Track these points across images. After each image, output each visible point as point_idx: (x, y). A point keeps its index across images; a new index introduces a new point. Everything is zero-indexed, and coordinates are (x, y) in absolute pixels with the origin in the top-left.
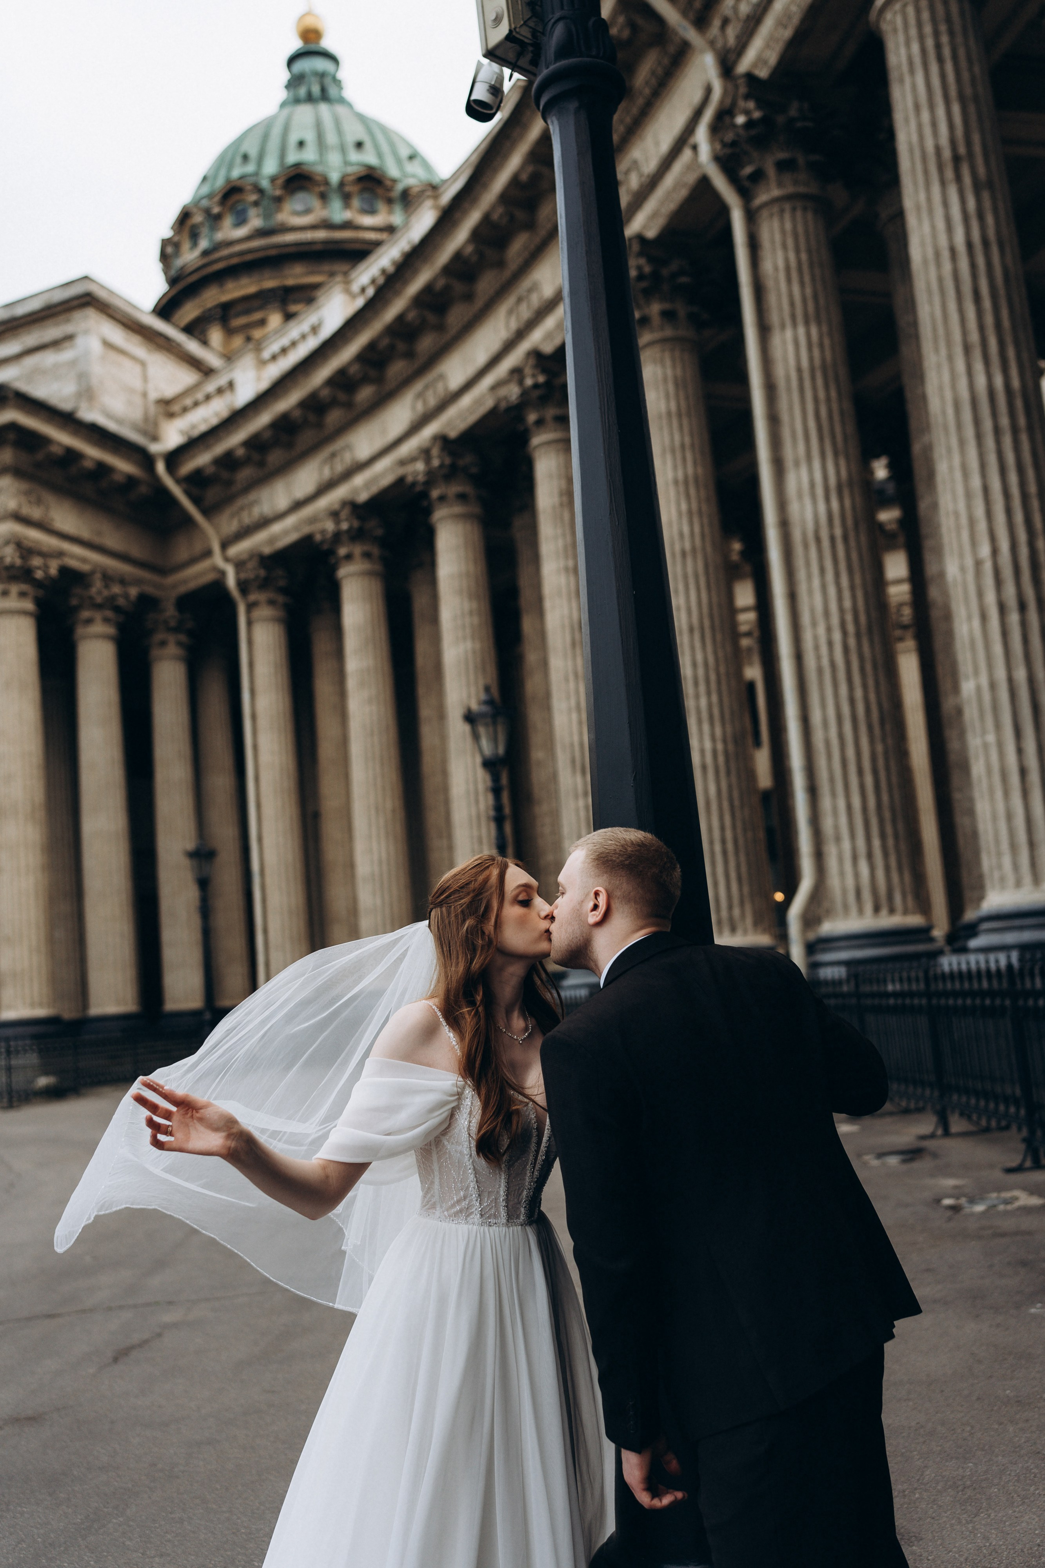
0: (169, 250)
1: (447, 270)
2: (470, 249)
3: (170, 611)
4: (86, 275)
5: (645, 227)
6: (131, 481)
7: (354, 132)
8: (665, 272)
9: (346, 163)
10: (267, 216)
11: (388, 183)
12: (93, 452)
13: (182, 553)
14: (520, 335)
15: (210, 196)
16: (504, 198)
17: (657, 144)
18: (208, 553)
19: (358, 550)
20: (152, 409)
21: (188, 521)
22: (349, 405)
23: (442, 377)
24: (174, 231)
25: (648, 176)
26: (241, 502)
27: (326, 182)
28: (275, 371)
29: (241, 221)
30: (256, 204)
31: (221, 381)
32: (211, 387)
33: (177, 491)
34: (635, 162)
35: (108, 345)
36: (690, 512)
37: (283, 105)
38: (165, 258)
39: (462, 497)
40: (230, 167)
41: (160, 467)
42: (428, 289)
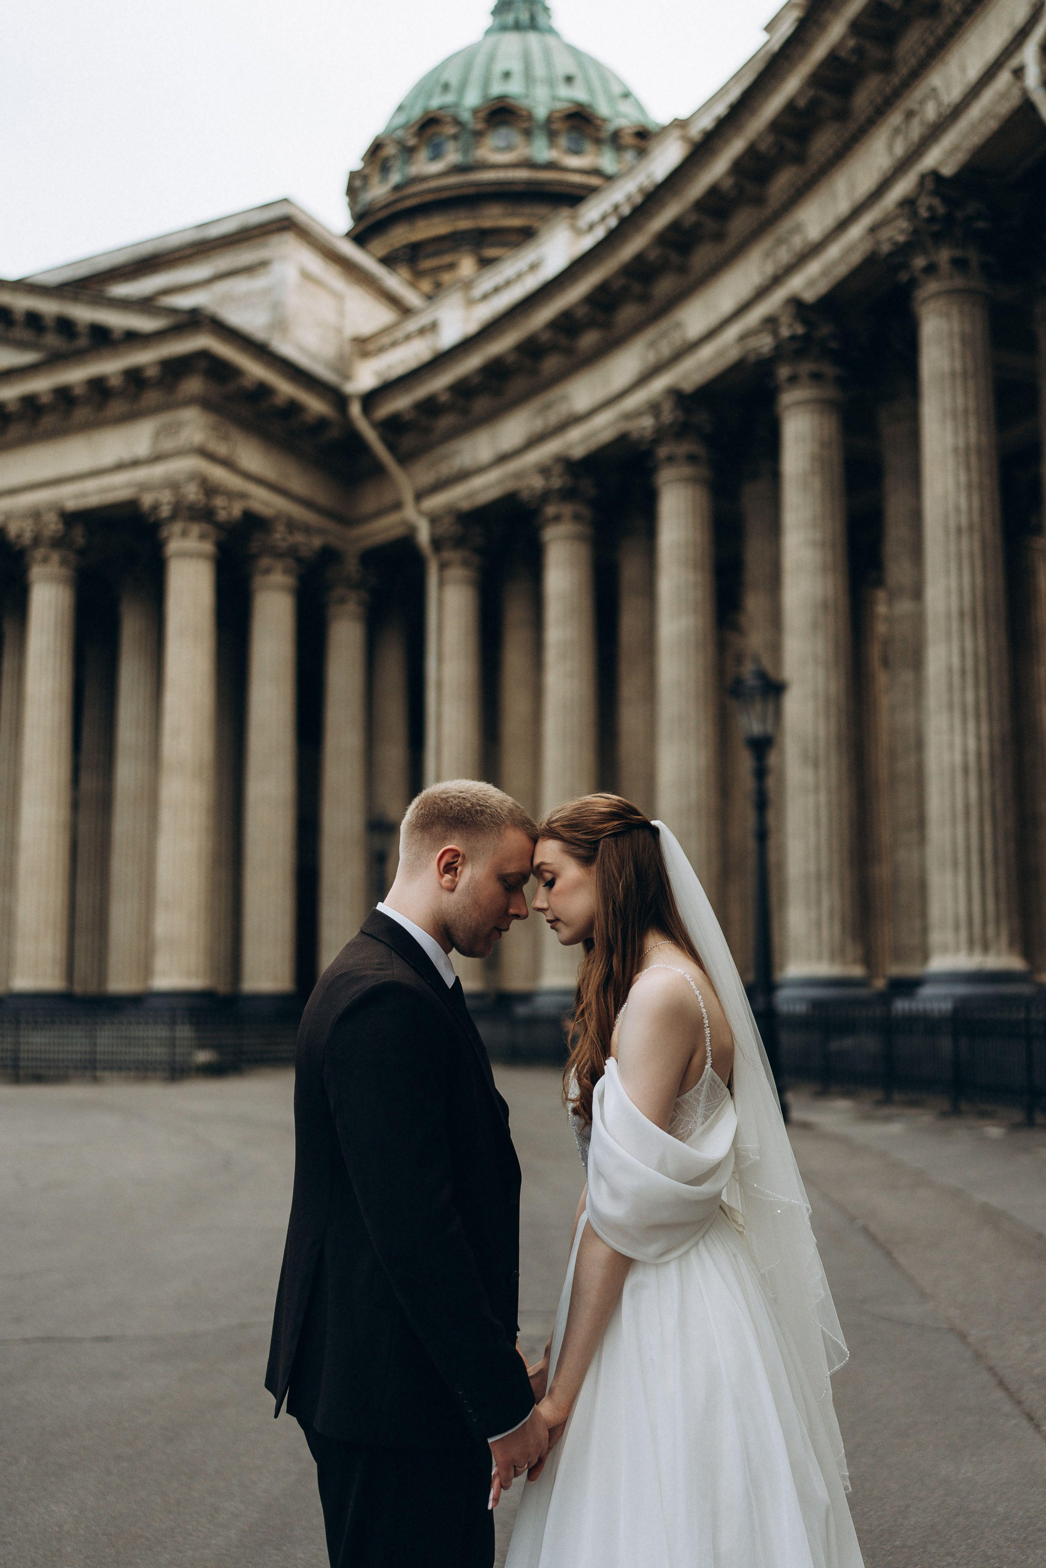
0: (358, 183)
1: (699, 205)
2: (729, 183)
3: (352, 567)
4: (285, 198)
5: (942, 162)
6: (322, 423)
7: (564, 65)
8: (960, 215)
9: (555, 98)
10: (466, 151)
11: (599, 122)
12: (286, 388)
13: (369, 502)
14: (777, 280)
15: (405, 127)
16: (775, 126)
17: (963, 70)
18: (398, 506)
19: (567, 509)
20: (348, 348)
21: (378, 470)
22: (569, 351)
23: (678, 325)
24: (365, 163)
25: (949, 105)
26: (443, 450)
27: (530, 117)
28: (485, 312)
29: (436, 155)
30: (455, 137)
31: (423, 320)
32: (412, 325)
33: (371, 435)
34: (934, 90)
35: (306, 275)
36: (969, 486)
37: (489, 32)
38: (352, 191)
39: (692, 459)
40: (430, 96)
41: (355, 409)
42: (675, 226)
